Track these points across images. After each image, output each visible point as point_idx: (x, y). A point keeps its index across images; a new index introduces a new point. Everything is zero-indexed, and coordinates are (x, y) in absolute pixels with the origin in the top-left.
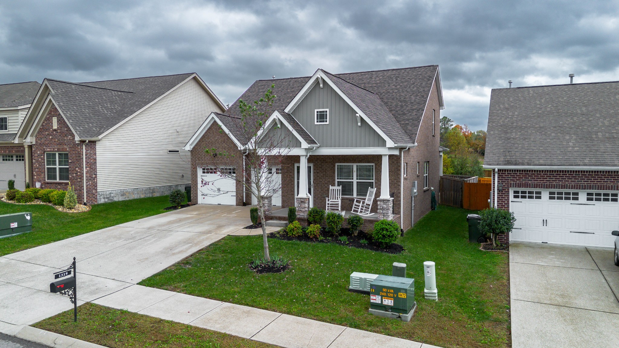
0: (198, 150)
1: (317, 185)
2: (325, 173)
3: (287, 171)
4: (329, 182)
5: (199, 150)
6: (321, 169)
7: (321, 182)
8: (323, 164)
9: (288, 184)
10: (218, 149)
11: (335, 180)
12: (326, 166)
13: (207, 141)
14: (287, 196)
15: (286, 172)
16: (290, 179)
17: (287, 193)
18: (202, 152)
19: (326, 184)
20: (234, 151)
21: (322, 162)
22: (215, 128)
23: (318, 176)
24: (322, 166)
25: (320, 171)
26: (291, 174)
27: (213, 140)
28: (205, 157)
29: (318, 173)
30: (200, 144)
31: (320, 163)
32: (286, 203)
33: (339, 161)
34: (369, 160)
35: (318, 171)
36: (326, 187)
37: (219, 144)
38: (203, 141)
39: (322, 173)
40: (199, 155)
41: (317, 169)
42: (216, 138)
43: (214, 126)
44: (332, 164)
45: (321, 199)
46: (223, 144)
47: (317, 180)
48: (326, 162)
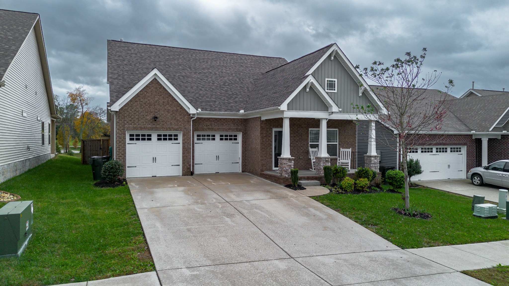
0: (128, 112)
1: (294, 148)
2: (301, 137)
3: (266, 135)
4: (304, 145)
5: (131, 112)
6: (297, 133)
7: (297, 145)
8: (299, 129)
9: (267, 148)
10: (159, 111)
11: (308, 143)
12: (302, 131)
13: (142, 102)
14: (266, 160)
15: (265, 137)
16: (269, 143)
17: (266, 157)
18: (135, 114)
19: (301, 146)
20: (181, 115)
21: (299, 127)
22: (155, 87)
23: (294, 140)
24: (298, 131)
25: (297, 135)
26: (270, 138)
27: (151, 100)
28: (138, 121)
29: (294, 137)
30: (132, 105)
31: (297, 128)
32: (265, 166)
33: (313, 126)
34: (335, 126)
35: (295, 135)
36: (302, 150)
37: (161, 106)
38: (136, 102)
39: (298, 137)
40: (130, 117)
41: (294, 134)
42: (157, 99)
43: (153, 85)
44: (306, 129)
45: (297, 161)
46: (165, 106)
47: (294, 143)
48: (302, 127)
